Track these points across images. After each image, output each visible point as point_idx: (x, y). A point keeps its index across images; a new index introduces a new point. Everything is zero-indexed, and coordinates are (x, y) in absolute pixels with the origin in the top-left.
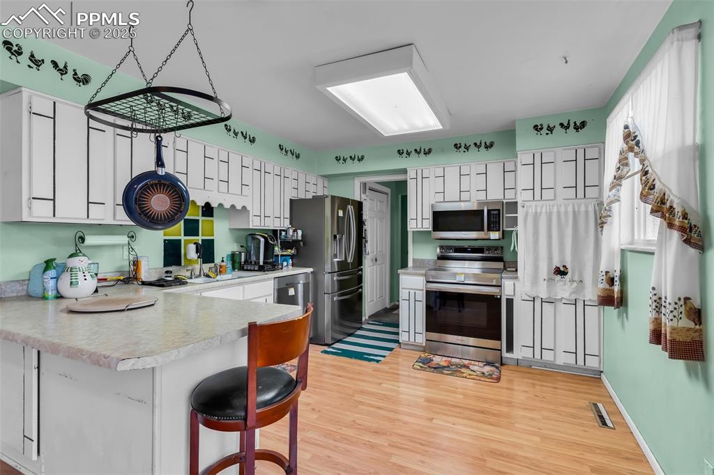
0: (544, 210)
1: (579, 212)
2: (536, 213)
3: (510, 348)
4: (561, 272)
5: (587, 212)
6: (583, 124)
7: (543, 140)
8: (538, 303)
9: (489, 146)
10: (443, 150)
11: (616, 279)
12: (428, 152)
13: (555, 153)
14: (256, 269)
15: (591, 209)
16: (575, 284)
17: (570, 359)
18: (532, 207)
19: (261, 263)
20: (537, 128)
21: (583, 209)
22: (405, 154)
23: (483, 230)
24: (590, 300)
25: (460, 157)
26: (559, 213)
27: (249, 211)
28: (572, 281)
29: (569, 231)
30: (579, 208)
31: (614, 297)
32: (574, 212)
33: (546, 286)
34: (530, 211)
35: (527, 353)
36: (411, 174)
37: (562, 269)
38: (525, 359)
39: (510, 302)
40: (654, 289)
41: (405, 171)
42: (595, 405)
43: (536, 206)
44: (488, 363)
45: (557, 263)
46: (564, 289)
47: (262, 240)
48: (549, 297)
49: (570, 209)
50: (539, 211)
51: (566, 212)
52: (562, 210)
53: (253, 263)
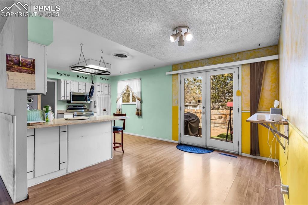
6: (108, 79)
9: (86, 78)
20: (101, 78)
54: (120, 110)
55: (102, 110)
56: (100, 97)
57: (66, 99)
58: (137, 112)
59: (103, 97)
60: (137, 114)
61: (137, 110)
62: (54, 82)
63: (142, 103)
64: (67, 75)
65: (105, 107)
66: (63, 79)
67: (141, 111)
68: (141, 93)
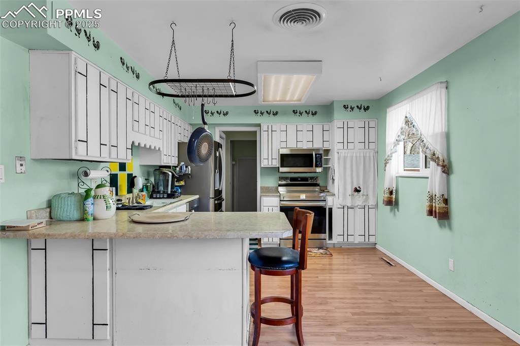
0: (349, 155)
1: (366, 156)
2: (345, 156)
3: (331, 237)
4: (357, 190)
5: (370, 157)
6: (368, 108)
7: (348, 114)
8: (346, 209)
9: (314, 114)
10: (285, 113)
11: (394, 191)
12: (276, 114)
13: (354, 123)
14: (165, 196)
15: (372, 155)
16: (365, 197)
17: (361, 239)
18: (343, 153)
19: (169, 192)
20: (345, 107)
21: (368, 155)
22: (259, 114)
23: (312, 167)
24: (372, 205)
25: (296, 119)
26: (356, 157)
27: (161, 151)
28: (363, 195)
29: (362, 167)
30: (366, 154)
31: (392, 201)
32: (364, 156)
33: (350, 199)
34: (342, 155)
35: (340, 239)
36: (264, 127)
37: (358, 189)
38: (338, 243)
39: (331, 210)
40: (429, 192)
41: (259, 125)
42: (382, 258)
43: (345, 153)
44: (320, 248)
45: (355, 185)
46: (359, 200)
47: (170, 174)
48: (352, 205)
49: (362, 155)
50: (346, 155)
51: (360, 156)
52: (358, 155)
53: (162, 192)
54: (391, 193)
55: (350, 190)
56: (345, 158)
57: (270, 163)
58: (431, 206)
59: (352, 157)
60: (431, 212)
61: (431, 198)
62: (256, 132)
63: (452, 173)
64: (272, 113)
65: (358, 183)
66: (266, 122)
67: (446, 201)
68: (447, 136)
